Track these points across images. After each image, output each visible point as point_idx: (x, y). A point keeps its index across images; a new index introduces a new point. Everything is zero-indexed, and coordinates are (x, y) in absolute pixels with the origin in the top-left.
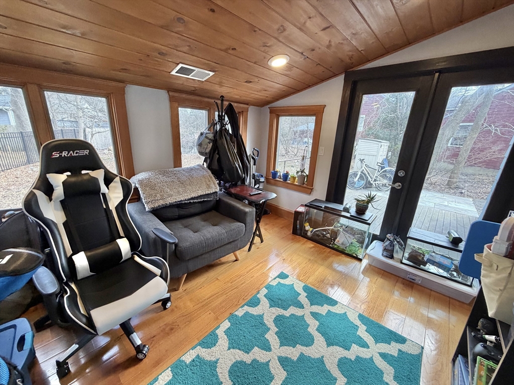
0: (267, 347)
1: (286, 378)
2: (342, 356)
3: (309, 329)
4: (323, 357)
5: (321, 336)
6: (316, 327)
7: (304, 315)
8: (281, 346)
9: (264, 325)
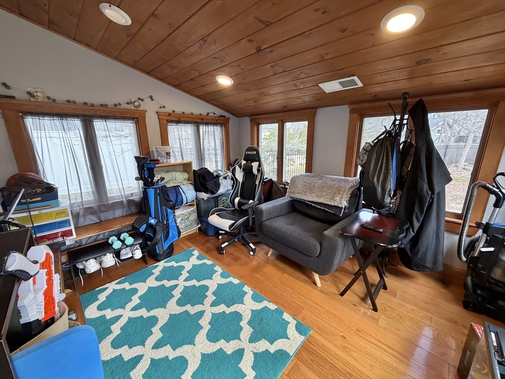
0: (214, 304)
1: (189, 313)
2: (189, 366)
3: (223, 341)
4: (194, 345)
5: (214, 351)
6: (225, 350)
7: (240, 340)
8: (212, 313)
9: (233, 304)
